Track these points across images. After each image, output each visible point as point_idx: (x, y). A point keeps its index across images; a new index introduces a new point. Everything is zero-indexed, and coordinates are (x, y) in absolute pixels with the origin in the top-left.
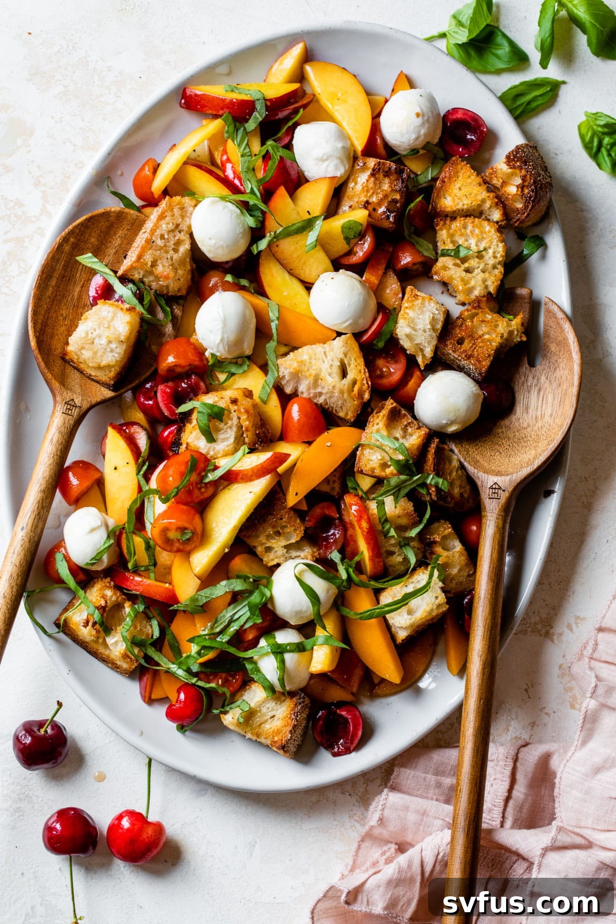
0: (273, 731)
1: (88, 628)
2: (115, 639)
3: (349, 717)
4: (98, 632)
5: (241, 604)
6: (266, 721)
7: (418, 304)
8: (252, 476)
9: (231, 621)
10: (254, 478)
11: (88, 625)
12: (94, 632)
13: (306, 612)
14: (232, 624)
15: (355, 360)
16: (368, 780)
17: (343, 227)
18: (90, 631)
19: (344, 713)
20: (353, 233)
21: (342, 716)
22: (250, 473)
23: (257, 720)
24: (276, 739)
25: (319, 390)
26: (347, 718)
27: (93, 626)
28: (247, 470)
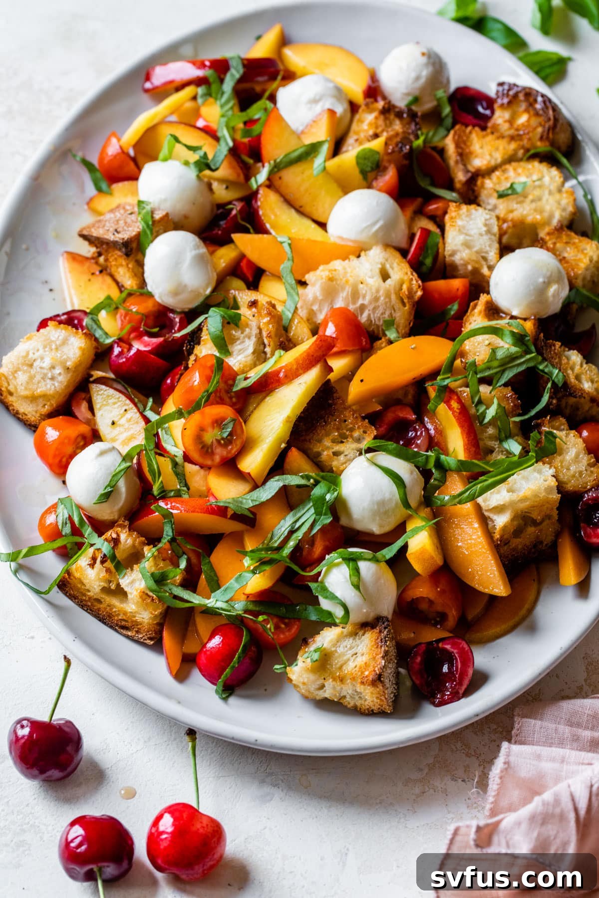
0: (360, 668)
1: (96, 565)
2: (131, 578)
3: (455, 651)
4: (108, 570)
5: (303, 508)
6: (349, 660)
7: (464, 213)
8: (297, 369)
9: (292, 532)
10: (301, 371)
11: (95, 562)
12: (103, 574)
13: (390, 500)
14: (295, 535)
15: (398, 265)
16: (484, 761)
17: (358, 157)
18: (98, 574)
19: (448, 647)
20: (370, 164)
21: (446, 650)
22: (295, 367)
23: (336, 662)
24: (367, 673)
25: (360, 302)
26: (453, 652)
27: (102, 562)
28: (291, 363)
